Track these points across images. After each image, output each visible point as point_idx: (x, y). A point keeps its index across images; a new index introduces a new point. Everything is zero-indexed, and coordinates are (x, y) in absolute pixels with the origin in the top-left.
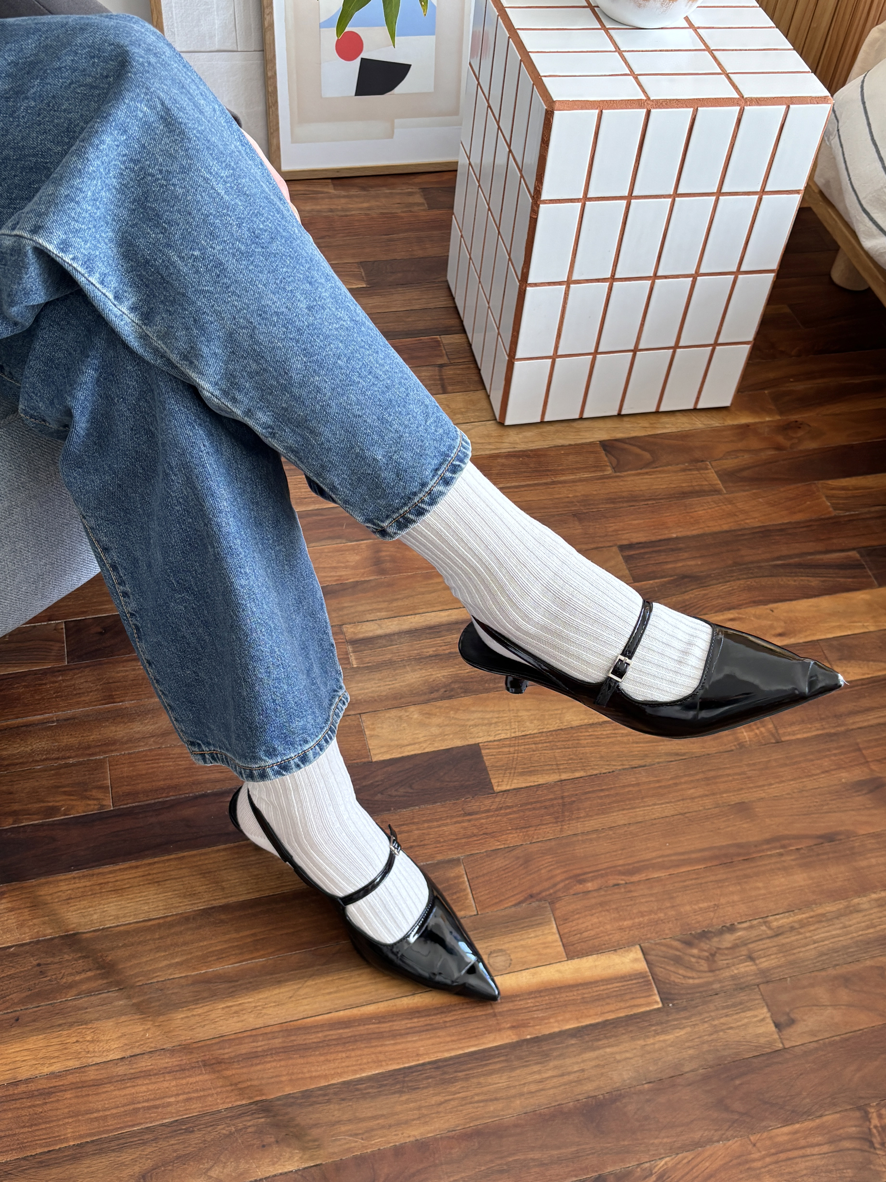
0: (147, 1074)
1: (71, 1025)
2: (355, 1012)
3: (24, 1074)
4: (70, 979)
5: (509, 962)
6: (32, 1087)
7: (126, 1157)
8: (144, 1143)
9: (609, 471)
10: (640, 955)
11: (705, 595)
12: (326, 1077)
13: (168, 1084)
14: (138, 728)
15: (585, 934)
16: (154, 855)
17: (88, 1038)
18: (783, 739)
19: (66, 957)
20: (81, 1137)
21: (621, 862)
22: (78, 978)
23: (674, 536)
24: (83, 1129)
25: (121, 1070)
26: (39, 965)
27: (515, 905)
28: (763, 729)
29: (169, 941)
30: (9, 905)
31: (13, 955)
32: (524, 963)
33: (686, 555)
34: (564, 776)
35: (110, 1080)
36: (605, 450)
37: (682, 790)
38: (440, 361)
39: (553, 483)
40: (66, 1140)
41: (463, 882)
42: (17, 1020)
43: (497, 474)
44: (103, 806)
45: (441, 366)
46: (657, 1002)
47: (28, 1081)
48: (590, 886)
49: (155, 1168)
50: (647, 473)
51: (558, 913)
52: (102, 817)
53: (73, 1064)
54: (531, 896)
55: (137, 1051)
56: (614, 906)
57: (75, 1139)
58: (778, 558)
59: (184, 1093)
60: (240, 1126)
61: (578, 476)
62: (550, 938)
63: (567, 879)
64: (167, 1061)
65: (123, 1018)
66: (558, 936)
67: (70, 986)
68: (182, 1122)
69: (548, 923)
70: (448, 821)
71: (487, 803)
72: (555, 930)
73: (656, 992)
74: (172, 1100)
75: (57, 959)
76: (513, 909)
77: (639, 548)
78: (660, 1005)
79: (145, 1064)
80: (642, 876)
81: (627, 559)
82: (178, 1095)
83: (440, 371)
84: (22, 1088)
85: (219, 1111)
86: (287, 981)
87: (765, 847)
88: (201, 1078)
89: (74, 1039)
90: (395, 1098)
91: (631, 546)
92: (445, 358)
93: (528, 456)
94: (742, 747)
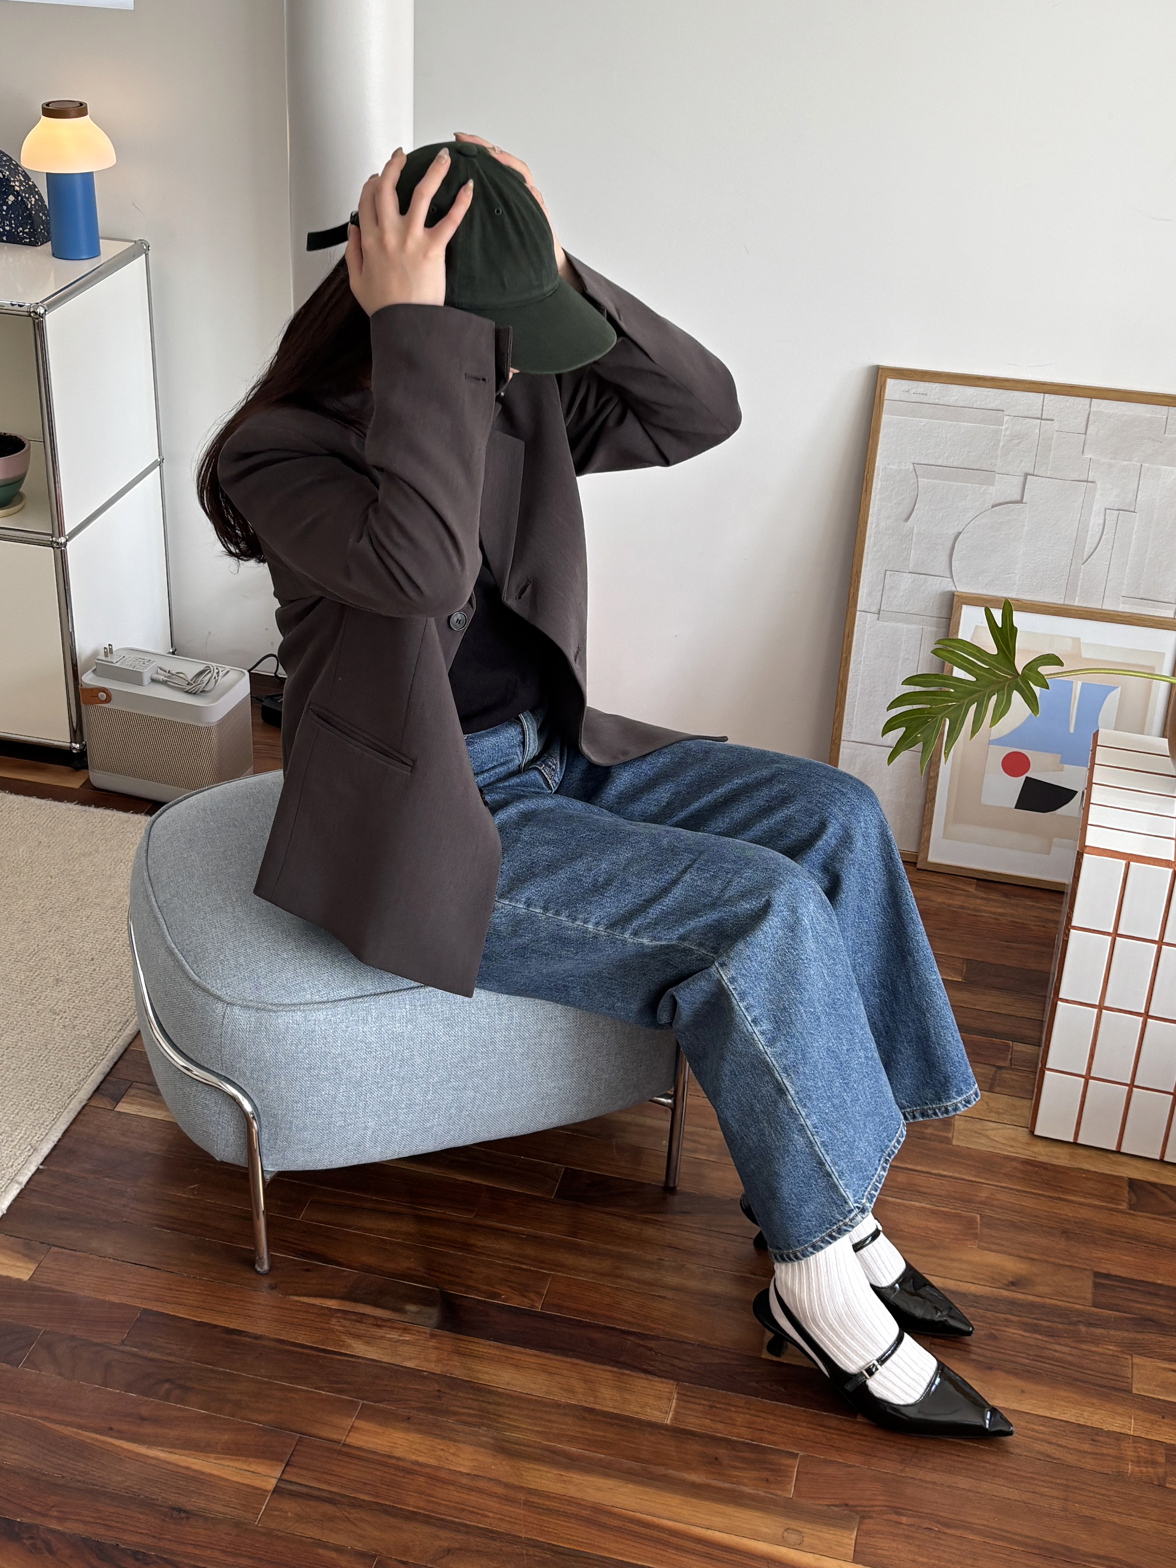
0: (481, 1491)
1: (444, 1438)
2: (655, 1519)
3: (399, 1453)
4: (455, 1409)
5: (799, 1542)
6: (401, 1463)
7: (443, 1534)
8: (459, 1531)
9: (1124, 1206)
11: (1160, 1341)
12: (609, 1551)
13: (493, 1504)
14: (585, 1262)
15: (879, 1551)
16: (556, 1354)
17: (451, 1451)
18: (1168, 1485)
19: (461, 1394)
20: (418, 1507)
21: (944, 1514)
22: (462, 1410)
23: (1160, 1282)
24: (422, 1504)
25: (465, 1481)
26: (439, 1391)
27: (828, 1505)
28: (1151, 1470)
29: (538, 1415)
30: (436, 1345)
31: (425, 1377)
32: (813, 1548)
33: (1162, 1302)
35: (453, 1483)
36: (1130, 1187)
37: (1038, 1485)
38: (1001, 1064)
39: (1059, 1199)
40: (408, 1505)
41: (794, 1471)
42: (409, 1418)
43: (1005, 1174)
44: (534, 1306)
45: (1000, 1068)
47: (398, 1459)
48: (904, 1520)
49: (460, 1549)
50: (1163, 1221)
51: (863, 1527)
52: (529, 1314)
53: (433, 1462)
54: (847, 1505)
55: (480, 1473)
56: (917, 1543)
57: (414, 1507)
59: (501, 1514)
60: (531, 1553)
61: (1088, 1201)
62: (846, 1540)
63: (887, 1506)
64: (500, 1490)
65: (482, 1449)
66: (853, 1542)
67: (455, 1413)
68: (492, 1532)
69: (852, 1529)
70: (804, 1424)
71: (846, 1424)
72: (854, 1536)
74: (491, 1515)
75: (453, 1393)
76: (826, 1508)
77: (1114, 1280)
79: (482, 1484)
80: (958, 1533)
81: (1096, 1285)
82: (496, 1513)
83: (996, 1072)
84: (394, 1461)
85: (520, 1537)
86: (613, 1477)
87: (1093, 1560)
88: (518, 1510)
89: (441, 1447)
91: (1107, 1276)
92: (1008, 1062)
93: (1046, 1169)
94: (1120, 1476)
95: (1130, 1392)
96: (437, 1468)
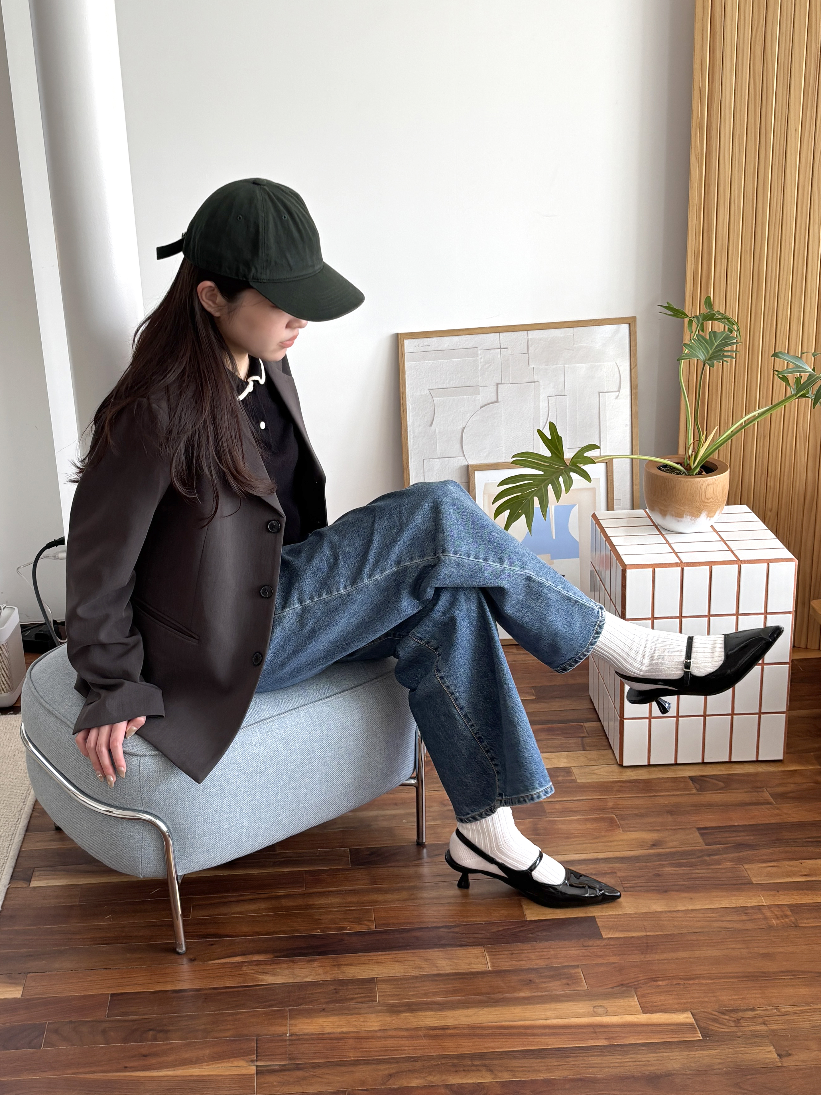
0: (393, 1037)
1: (352, 1014)
2: (511, 1023)
3: (328, 1030)
4: (352, 996)
5: (606, 1011)
6: (332, 1036)
7: (381, 1067)
8: (390, 1063)
9: (694, 791)
10: (691, 1016)
11: (754, 854)
12: (493, 1048)
13: (405, 1042)
14: (389, 897)
15: (655, 1004)
16: (400, 950)
17: (361, 1020)
18: (800, 925)
19: (350, 987)
20: (357, 1057)
21: (682, 974)
22: (356, 996)
23: (736, 824)
24: (359, 1054)
25: (379, 1034)
26: (335, 989)
27: (611, 988)
28: (787, 920)
29: (406, 986)
30: (319, 964)
31: (321, 984)
32: (615, 1013)
33: (743, 834)
34: (648, 934)
35: (373, 1037)
36: (692, 781)
37: (727, 945)
38: (582, 735)
39: (655, 796)
40: (350, 1057)
41: (580, 975)
43: (617, 791)
44: (370, 928)
45: (583, 737)
46: (699, 1037)
47: (329, 1033)
48: (660, 983)
49: (397, 1073)
50: (720, 793)
51: (639, 993)
52: (370, 933)
53: (352, 1029)
54: (622, 985)
55: (388, 1028)
56: (676, 993)
57: (354, 1058)
58: (809, 838)
59: (413, 1046)
60: (443, 1062)
61: (672, 793)
62: (633, 1003)
63: (647, 979)
64: (405, 1033)
65: (380, 1014)
66: (638, 1003)
67: (352, 999)
68: (412, 1057)
69: (633, 996)
70: (573, 949)
71: (598, 942)
72: (636, 1000)
73: (699, 1032)
74: (406, 1048)
75: (345, 988)
76: (610, 990)
77: (710, 829)
78: (701, 1038)
80: (697, 981)
81: (702, 835)
82: (410, 1047)
83: (582, 740)
84: (327, 1036)
85: (432, 1056)
86: (472, 1007)
87: (781, 974)
88: (422, 1041)
89: (354, 1020)
90: (534, 1060)
91: (705, 828)
92: (586, 733)
93: (639, 783)
94: (771, 927)
95: (752, 883)
96: (357, 1032)
